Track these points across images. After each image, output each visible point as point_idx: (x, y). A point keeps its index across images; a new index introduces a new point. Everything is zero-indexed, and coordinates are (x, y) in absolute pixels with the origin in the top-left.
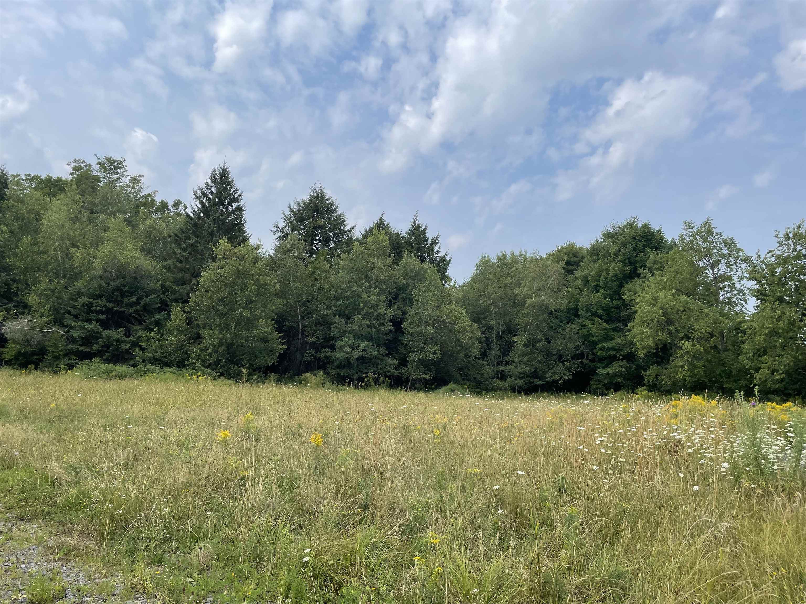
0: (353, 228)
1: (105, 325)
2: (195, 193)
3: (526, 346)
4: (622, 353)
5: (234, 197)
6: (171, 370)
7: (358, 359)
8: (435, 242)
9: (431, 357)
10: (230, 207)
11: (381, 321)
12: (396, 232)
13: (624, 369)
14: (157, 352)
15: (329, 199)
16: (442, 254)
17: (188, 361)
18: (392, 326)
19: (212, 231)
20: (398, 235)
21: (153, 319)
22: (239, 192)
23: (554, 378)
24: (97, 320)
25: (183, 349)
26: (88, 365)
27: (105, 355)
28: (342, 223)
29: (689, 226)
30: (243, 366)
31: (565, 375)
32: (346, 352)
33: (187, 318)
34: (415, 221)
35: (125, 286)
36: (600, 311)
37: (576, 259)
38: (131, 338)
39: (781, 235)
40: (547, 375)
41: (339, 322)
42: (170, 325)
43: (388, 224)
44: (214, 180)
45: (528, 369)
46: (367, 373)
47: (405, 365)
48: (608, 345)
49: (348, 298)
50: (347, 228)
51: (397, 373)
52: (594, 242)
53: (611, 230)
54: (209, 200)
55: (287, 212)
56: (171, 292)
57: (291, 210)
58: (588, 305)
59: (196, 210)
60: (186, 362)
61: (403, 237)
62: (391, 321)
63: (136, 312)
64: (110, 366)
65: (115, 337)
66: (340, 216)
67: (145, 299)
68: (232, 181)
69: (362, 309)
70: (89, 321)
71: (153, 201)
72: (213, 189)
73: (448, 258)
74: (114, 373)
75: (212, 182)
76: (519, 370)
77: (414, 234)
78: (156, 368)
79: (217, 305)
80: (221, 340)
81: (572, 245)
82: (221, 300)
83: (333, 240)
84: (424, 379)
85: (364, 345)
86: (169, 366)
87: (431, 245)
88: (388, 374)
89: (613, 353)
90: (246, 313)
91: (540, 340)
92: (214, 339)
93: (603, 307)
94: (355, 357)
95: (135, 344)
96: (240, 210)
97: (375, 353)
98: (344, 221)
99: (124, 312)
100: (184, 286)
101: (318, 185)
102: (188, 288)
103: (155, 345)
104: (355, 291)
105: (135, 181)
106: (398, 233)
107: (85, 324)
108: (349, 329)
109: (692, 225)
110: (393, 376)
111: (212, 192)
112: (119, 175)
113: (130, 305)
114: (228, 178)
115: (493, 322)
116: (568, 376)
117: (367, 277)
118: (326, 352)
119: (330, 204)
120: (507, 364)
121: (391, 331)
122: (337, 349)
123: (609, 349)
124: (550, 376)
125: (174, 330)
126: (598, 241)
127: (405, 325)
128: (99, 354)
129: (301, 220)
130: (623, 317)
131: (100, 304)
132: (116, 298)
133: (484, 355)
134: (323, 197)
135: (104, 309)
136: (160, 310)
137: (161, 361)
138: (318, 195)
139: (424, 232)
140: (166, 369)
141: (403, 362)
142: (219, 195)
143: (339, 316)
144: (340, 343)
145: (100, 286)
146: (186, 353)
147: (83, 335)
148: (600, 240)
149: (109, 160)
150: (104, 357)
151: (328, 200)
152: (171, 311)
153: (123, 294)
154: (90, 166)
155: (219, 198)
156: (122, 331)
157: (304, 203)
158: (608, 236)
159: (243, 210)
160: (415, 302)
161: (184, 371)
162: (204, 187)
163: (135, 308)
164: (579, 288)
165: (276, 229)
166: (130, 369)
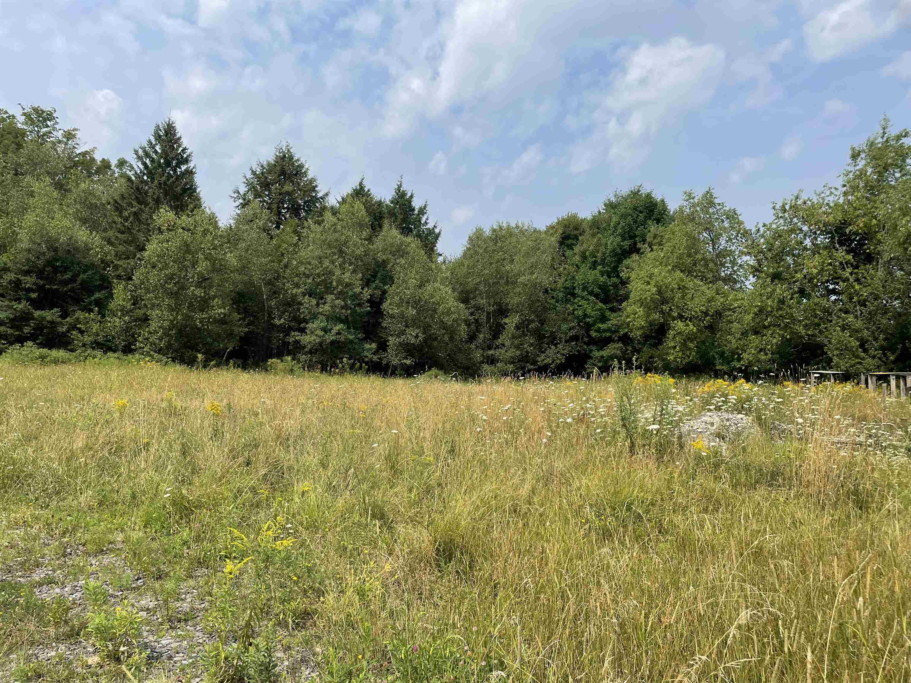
0: (327, 195)
1: (38, 304)
2: (136, 152)
3: (517, 327)
4: (618, 335)
5: (182, 157)
6: (116, 355)
7: (332, 342)
8: (422, 211)
9: (413, 341)
10: (178, 170)
11: (357, 302)
12: (378, 200)
13: (619, 352)
14: (98, 335)
15: (298, 160)
16: (430, 226)
17: (135, 345)
18: (370, 306)
19: (158, 197)
20: (380, 203)
21: (93, 298)
22: (188, 152)
23: (545, 361)
24: (28, 299)
25: (129, 332)
26: (20, 349)
27: (38, 339)
28: (314, 189)
29: (690, 196)
30: (199, 352)
31: (558, 358)
32: (316, 335)
33: (133, 296)
34: (400, 187)
35: (57, 260)
36: (597, 289)
37: (576, 232)
38: (68, 319)
39: (778, 207)
40: (539, 359)
41: (309, 302)
42: (112, 305)
43: (369, 191)
44: (158, 137)
45: (518, 352)
46: (342, 358)
47: (385, 350)
48: (603, 326)
49: (319, 275)
50: (320, 195)
51: (375, 358)
52: (596, 213)
53: (613, 199)
54: (152, 161)
55: (249, 175)
56: (113, 267)
57: (254, 173)
58: (584, 283)
59: (139, 172)
60: (133, 347)
61: (387, 205)
62: (369, 301)
63: (72, 290)
64: (45, 351)
65: (49, 318)
66: (312, 181)
67: (81, 276)
68: (179, 138)
69: (335, 288)
70: (18, 300)
71: (93, 160)
72: (158, 148)
73: (437, 231)
74: (48, 359)
75: (156, 140)
76: (509, 354)
77: (398, 202)
78: (98, 353)
79: (166, 283)
80: (172, 321)
81: (574, 216)
82: (171, 277)
83: (304, 209)
84: (405, 364)
85: (338, 328)
86: (115, 351)
87: (419, 215)
88: (366, 359)
89: (608, 334)
90: (199, 292)
91: (533, 321)
92: (164, 320)
93: (600, 285)
94: (328, 341)
95: (73, 327)
96: (190, 173)
97: (351, 337)
98: (316, 186)
99: (57, 289)
100: (128, 261)
101: (284, 144)
102: (133, 264)
103: (95, 327)
104: (327, 267)
105: (69, 135)
106: (381, 201)
107: (14, 303)
108: (321, 310)
109: (693, 195)
110: (372, 361)
111: (156, 152)
112: (48, 129)
113: (66, 283)
114: (175, 135)
115: (483, 301)
116: (560, 359)
117: (341, 252)
118: (295, 336)
119: (298, 166)
120: (497, 347)
121: (369, 313)
122: (308, 332)
123: (604, 331)
124: (543, 360)
125: (117, 310)
126: (599, 212)
127: (385, 306)
128: (32, 337)
129: (266, 185)
130: (621, 296)
131: (29, 281)
132: (48, 275)
133: (472, 338)
134: (291, 158)
135: (34, 287)
136: (101, 288)
137: (104, 345)
138: (284, 156)
139: (409, 201)
140: (110, 354)
141: (383, 346)
142: (165, 154)
143: (310, 296)
144: (310, 325)
145: (28, 260)
146: (133, 336)
147: (12, 316)
148: (602, 211)
149: (36, 110)
150: (38, 341)
151: (296, 161)
152: (112, 290)
153: (56, 270)
154: (14, 117)
155: (165, 159)
156: (57, 312)
157: (269, 164)
158: (611, 206)
159: (195, 173)
160: (396, 280)
161: (130, 356)
162: (146, 146)
163: (70, 286)
164: (577, 265)
165: (235, 195)
166: (68, 354)
